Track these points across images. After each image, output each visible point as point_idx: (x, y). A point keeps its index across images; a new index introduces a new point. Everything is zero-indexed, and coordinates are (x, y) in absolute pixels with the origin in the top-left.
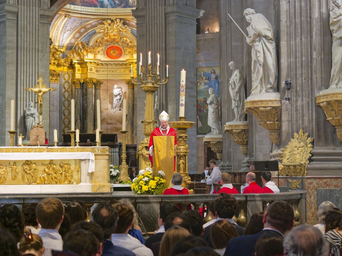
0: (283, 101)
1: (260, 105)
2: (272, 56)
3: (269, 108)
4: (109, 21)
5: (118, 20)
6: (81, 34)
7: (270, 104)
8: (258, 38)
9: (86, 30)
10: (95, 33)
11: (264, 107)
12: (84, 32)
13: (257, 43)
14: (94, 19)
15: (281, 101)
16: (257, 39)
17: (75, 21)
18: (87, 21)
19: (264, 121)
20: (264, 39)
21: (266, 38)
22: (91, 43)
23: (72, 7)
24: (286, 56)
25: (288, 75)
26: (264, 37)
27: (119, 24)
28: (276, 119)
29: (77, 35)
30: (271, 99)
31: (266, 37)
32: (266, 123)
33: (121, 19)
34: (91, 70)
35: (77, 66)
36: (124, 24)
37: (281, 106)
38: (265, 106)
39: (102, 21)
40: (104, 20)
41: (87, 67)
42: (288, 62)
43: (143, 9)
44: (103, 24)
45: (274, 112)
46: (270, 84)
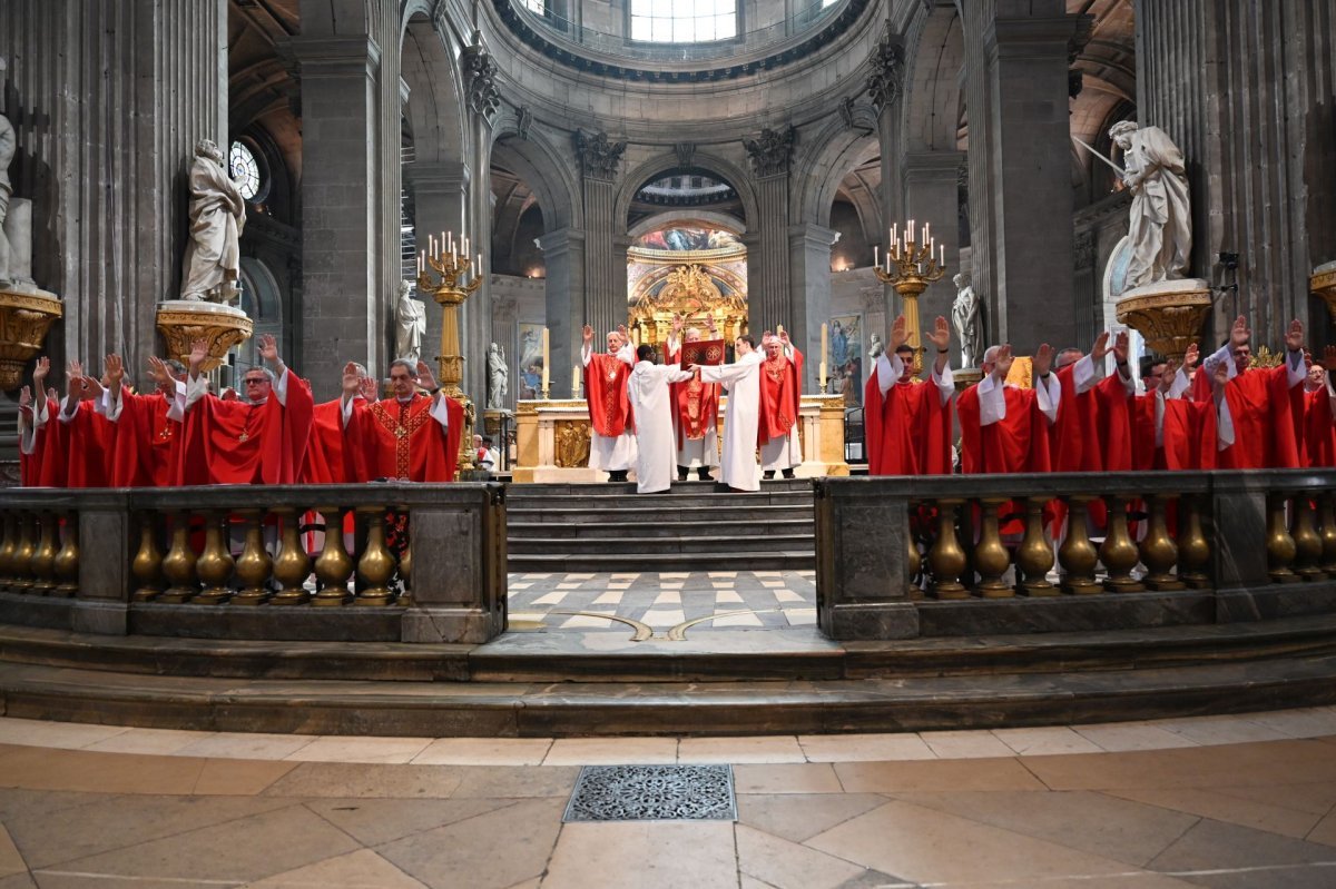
0: (1217, 293)
1: (1166, 302)
2: (1185, 207)
3: (1187, 308)
4: (684, 268)
5: (695, 266)
6: (647, 285)
7: (1190, 300)
8: (1156, 172)
9: (654, 280)
10: (665, 283)
11: (1175, 306)
12: (651, 283)
13: (1152, 183)
14: (664, 265)
15: (1211, 293)
16: (1153, 175)
17: (640, 268)
18: (654, 269)
19: (1166, 336)
20: (1169, 173)
21: (1172, 172)
22: (661, 297)
23: (637, 249)
24: (1221, 204)
25: (1227, 240)
26: (1168, 168)
27: (695, 271)
28: (1195, 331)
29: (642, 287)
30: (1191, 289)
31: (1173, 168)
32: (1170, 339)
33: (698, 265)
34: (661, 331)
35: (643, 327)
36: (703, 271)
37: (1213, 303)
38: (1179, 303)
39: (674, 268)
40: (677, 266)
41: (655, 328)
42: (1225, 215)
43: (756, 232)
44: (675, 271)
45: (1192, 317)
46: (1179, 262)
